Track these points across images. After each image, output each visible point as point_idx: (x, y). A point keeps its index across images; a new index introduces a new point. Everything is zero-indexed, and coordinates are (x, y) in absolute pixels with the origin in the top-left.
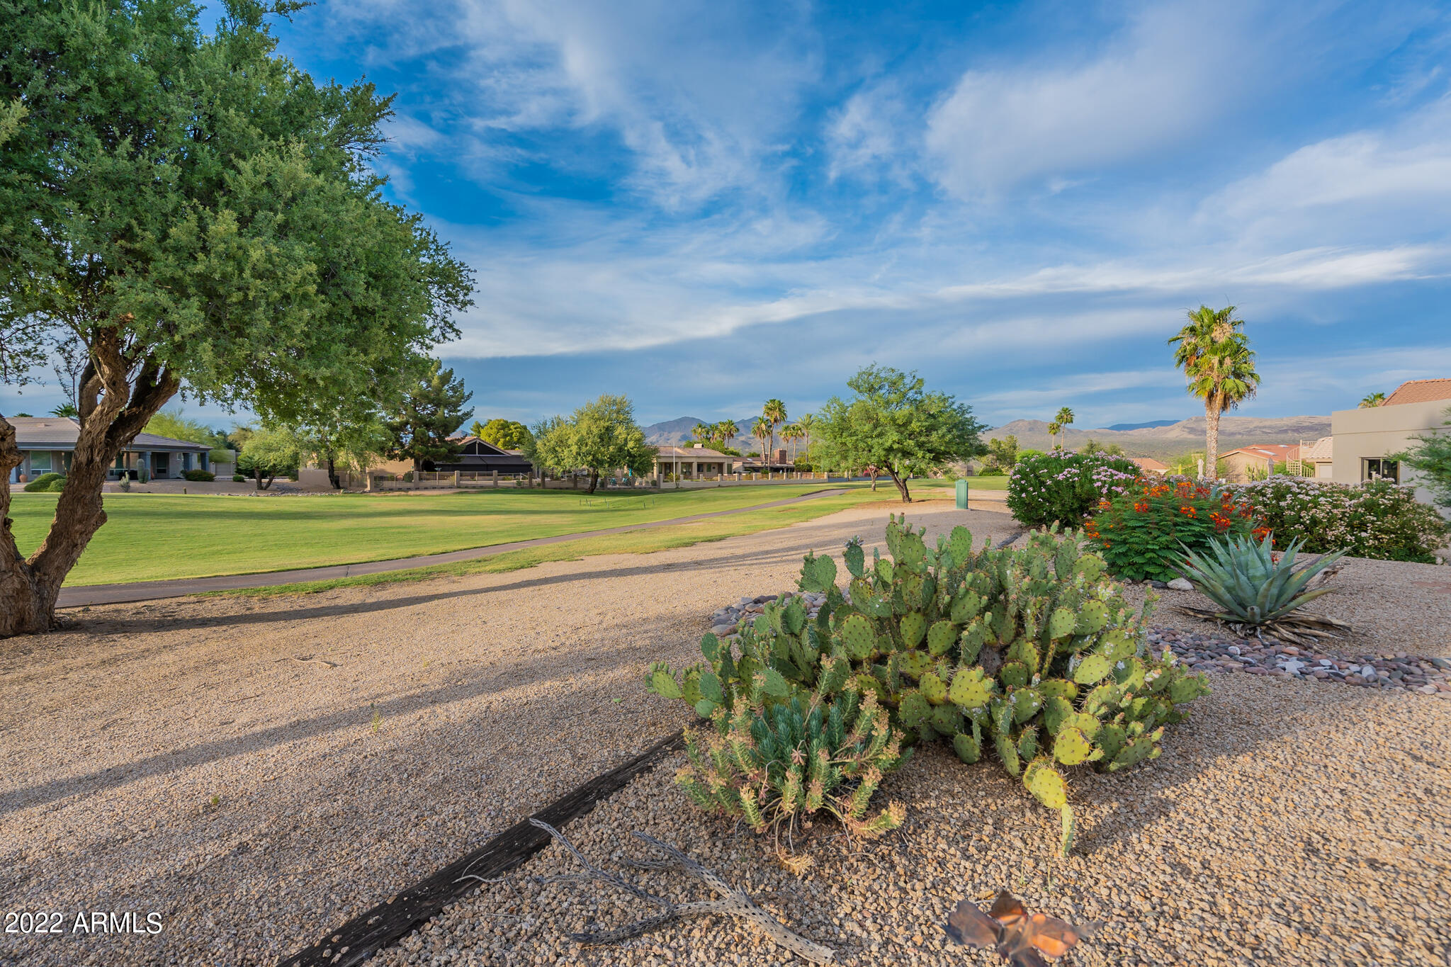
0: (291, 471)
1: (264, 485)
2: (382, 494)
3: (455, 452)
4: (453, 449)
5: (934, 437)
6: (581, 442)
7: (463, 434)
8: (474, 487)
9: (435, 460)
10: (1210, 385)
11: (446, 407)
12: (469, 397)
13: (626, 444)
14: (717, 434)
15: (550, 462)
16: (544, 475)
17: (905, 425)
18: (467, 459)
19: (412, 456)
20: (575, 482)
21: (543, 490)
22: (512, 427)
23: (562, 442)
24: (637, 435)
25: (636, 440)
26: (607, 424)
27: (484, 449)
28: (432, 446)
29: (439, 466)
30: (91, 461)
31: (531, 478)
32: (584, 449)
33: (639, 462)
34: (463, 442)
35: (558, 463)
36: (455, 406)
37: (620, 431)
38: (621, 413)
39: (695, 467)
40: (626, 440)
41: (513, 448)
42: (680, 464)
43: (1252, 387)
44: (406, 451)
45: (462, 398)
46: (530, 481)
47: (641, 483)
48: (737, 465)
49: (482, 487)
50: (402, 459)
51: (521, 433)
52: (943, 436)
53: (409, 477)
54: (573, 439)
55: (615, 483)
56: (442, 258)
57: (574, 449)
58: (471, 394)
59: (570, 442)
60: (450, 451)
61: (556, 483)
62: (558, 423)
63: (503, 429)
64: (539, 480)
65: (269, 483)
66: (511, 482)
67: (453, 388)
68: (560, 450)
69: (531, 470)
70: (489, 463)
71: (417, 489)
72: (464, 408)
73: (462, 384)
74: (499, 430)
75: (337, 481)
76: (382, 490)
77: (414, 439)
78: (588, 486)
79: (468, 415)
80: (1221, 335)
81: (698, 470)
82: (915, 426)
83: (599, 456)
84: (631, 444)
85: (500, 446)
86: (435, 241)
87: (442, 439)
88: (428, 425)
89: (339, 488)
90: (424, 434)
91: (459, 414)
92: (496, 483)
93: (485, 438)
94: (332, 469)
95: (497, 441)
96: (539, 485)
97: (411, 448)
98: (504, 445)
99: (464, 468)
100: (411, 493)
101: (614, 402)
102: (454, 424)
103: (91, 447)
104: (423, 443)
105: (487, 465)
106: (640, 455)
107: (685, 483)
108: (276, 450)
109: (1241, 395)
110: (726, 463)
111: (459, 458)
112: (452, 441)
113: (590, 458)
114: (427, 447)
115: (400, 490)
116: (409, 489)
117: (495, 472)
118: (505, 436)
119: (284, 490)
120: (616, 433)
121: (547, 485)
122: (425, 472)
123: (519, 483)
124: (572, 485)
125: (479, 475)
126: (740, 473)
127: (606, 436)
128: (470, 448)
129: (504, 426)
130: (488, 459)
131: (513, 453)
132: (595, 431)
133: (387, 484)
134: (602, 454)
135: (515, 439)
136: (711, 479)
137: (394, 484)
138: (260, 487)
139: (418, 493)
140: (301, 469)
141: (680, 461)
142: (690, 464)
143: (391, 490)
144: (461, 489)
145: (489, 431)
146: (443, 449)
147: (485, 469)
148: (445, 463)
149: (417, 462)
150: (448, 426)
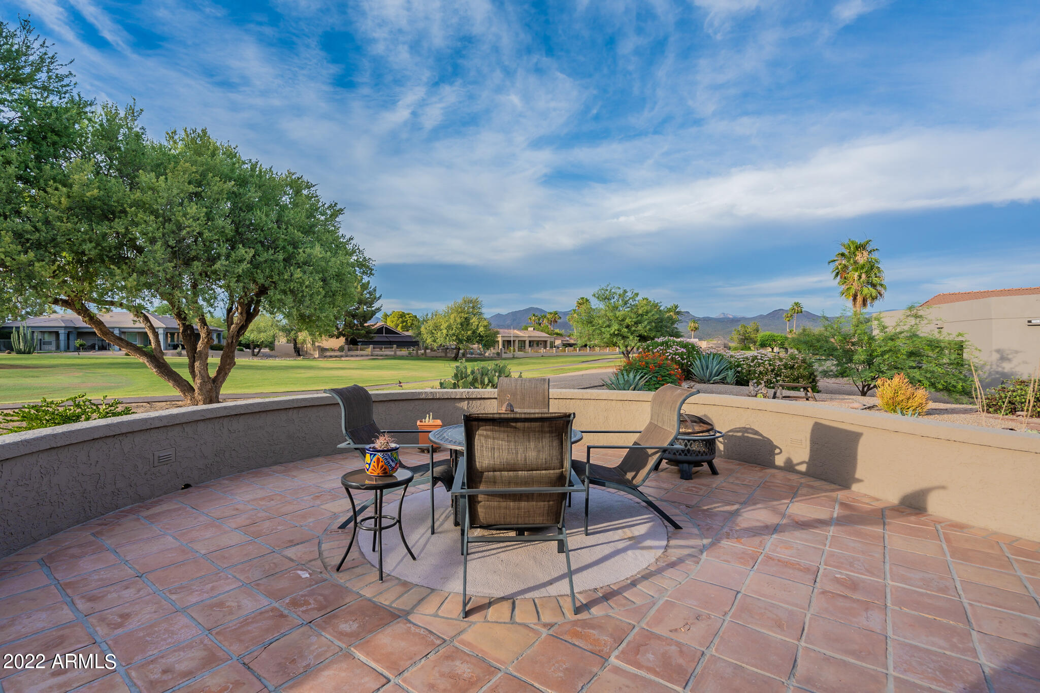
0: (271, 345)
1: (256, 354)
2: (325, 359)
3: (371, 333)
4: (369, 332)
5: (640, 327)
6: (449, 327)
7: (375, 323)
8: (382, 356)
9: (358, 338)
10: (852, 291)
11: (365, 305)
12: (379, 298)
13: (478, 328)
14: (545, 321)
15: (429, 341)
16: (426, 348)
17: (623, 320)
18: (377, 338)
19: (344, 335)
20: (446, 353)
21: (425, 357)
22: (407, 316)
23: (437, 327)
24: (485, 323)
25: (485, 326)
26: (466, 316)
27: (389, 331)
28: (356, 330)
29: (360, 342)
30: (232, 342)
31: (418, 350)
32: (451, 332)
33: (488, 341)
34: (375, 326)
35: (434, 341)
36: (370, 304)
37: (474, 320)
38: (474, 307)
39: (527, 343)
40: (478, 325)
41: (408, 331)
42: (517, 342)
43: (882, 293)
44: (340, 332)
45: (375, 299)
46: (417, 352)
47: (489, 354)
48: (558, 342)
49: (386, 355)
50: (338, 338)
51: (413, 320)
52: (645, 327)
53: (341, 349)
54: (444, 326)
55: (472, 354)
56: (361, 255)
57: (445, 331)
58: (381, 296)
59: (442, 327)
60: (367, 332)
61: (434, 354)
62: (435, 314)
63: (402, 318)
64: (423, 351)
65: (259, 352)
66: (404, 352)
67: (369, 293)
68: (435, 332)
69: (418, 345)
70: (391, 340)
71: (347, 356)
72: (376, 305)
73: (375, 290)
74: (399, 318)
75: (298, 351)
76: (325, 357)
77: (345, 325)
78: (453, 355)
79: (379, 309)
80: (861, 258)
81: (530, 346)
82: (628, 321)
83: (460, 337)
84: (481, 329)
85: (399, 329)
86: (358, 249)
87: (362, 325)
88: (354, 316)
89: (299, 355)
90: (351, 321)
91: (373, 309)
92: (395, 353)
93: (390, 324)
94: (295, 344)
95: (397, 326)
96: (423, 354)
97: (343, 330)
98: (402, 328)
99: (376, 343)
100: (343, 359)
101: (471, 301)
102: (370, 315)
103: (233, 337)
104: (351, 328)
105: (390, 341)
106: (486, 336)
107: (519, 354)
108: (264, 332)
109: (874, 298)
110: (549, 340)
111: (373, 337)
112: (368, 326)
113: (455, 338)
114: (353, 330)
115: (336, 357)
116: (342, 356)
117: (395, 346)
118: (403, 322)
119: (268, 356)
120: (471, 321)
121: (428, 355)
122: (351, 346)
123: (410, 354)
124: (443, 355)
125: (385, 348)
126: (558, 348)
127: (466, 323)
128: (380, 331)
129: (402, 315)
130: (391, 338)
131: (407, 333)
132: (459, 321)
133: (328, 354)
134: (463, 335)
135: (409, 324)
136: (537, 352)
137: (332, 354)
138: (254, 355)
139: (347, 359)
140: (276, 343)
141: (517, 339)
142: (524, 341)
143: (331, 357)
144: (374, 357)
145: (393, 319)
146: (363, 332)
147: (389, 344)
148: (364, 340)
149: (346, 339)
150: (366, 317)
